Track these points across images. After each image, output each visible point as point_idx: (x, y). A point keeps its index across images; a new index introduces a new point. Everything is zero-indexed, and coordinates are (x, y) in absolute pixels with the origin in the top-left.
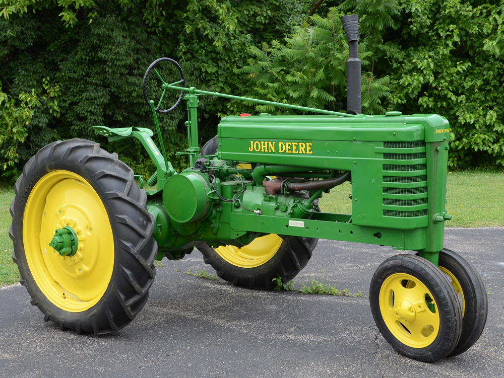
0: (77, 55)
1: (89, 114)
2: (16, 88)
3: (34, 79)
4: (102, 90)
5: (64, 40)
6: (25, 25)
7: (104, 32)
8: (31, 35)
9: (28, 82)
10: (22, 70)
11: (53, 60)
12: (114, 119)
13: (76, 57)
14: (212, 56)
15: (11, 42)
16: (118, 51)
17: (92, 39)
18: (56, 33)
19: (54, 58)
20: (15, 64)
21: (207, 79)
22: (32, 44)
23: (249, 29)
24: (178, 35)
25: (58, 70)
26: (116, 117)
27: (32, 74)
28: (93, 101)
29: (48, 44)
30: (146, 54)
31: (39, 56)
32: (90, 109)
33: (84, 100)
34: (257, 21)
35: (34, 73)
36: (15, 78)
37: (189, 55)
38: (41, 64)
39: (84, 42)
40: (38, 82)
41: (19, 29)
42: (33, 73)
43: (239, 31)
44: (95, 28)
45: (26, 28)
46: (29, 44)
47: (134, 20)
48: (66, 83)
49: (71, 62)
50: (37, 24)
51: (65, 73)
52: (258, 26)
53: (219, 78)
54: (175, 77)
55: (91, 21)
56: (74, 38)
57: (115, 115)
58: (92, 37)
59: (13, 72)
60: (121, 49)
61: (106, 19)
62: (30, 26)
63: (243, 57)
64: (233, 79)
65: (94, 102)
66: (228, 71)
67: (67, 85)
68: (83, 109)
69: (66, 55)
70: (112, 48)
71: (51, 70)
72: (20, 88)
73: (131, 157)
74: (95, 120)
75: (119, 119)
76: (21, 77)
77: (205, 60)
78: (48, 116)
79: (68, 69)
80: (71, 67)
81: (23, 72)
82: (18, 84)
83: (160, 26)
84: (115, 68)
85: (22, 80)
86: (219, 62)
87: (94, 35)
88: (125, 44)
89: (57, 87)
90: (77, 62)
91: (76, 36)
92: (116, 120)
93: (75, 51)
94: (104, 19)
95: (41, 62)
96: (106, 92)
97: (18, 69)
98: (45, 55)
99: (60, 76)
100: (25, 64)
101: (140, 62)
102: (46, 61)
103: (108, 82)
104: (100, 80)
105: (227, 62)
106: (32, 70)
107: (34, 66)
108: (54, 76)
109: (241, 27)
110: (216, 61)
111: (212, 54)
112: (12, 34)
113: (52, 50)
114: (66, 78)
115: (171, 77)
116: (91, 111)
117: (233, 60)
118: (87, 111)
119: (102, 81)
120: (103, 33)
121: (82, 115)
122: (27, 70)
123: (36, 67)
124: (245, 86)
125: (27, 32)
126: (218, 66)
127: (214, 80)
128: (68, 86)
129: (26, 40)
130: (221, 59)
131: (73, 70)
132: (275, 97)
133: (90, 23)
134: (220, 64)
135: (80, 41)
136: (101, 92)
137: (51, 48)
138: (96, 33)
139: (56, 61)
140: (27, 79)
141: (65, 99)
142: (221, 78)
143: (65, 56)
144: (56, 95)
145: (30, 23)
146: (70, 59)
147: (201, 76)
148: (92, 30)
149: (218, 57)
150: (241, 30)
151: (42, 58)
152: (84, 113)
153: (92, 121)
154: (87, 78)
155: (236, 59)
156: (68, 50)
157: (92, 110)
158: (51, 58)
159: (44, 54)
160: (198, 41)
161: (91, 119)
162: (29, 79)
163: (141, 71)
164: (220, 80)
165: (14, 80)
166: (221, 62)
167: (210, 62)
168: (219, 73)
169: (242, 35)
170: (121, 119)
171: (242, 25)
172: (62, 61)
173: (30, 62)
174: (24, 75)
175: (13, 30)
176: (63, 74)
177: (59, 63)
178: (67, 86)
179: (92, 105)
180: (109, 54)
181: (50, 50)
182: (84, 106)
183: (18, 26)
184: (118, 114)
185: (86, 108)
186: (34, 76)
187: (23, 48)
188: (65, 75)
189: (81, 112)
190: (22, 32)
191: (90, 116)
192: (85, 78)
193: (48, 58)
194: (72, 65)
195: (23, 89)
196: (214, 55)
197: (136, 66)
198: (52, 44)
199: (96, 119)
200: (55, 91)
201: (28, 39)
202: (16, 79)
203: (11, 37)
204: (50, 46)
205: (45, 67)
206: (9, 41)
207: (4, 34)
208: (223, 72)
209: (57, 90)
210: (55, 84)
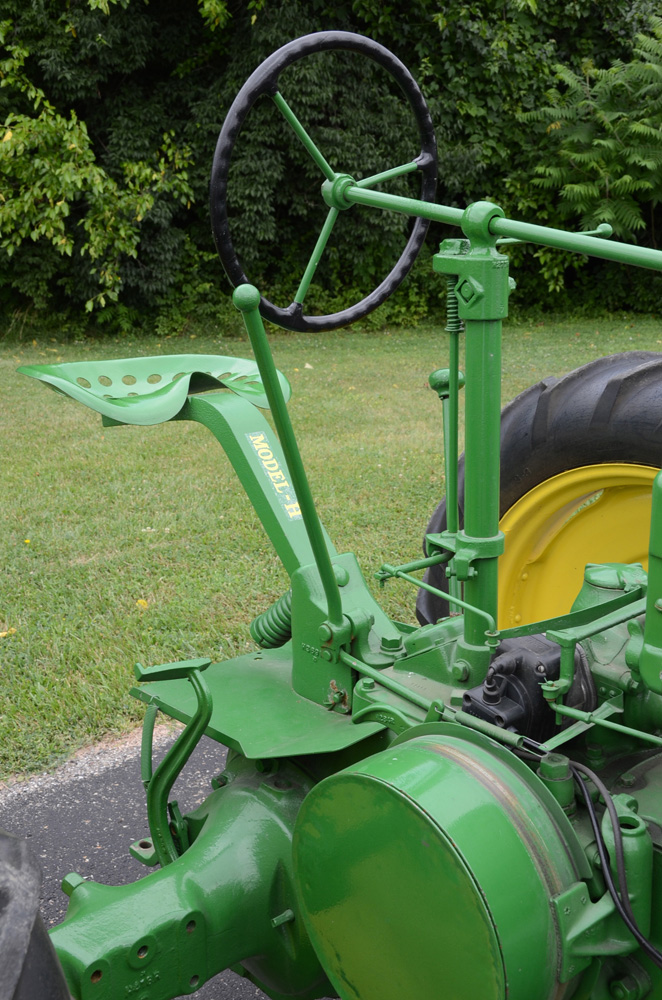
0: (223, 88)
1: (246, 203)
2: (114, 152)
3: (146, 135)
4: (268, 155)
5: (202, 57)
6: (128, 26)
7: (277, 37)
8: (142, 45)
9: (135, 141)
10: (125, 117)
11: (179, 99)
12: (290, 213)
13: (223, 93)
14: (476, 88)
15: (104, 59)
16: (305, 76)
17: (254, 53)
18: (186, 46)
19: (182, 93)
20: (115, 102)
21: (466, 132)
22: (143, 64)
23: (548, 31)
24: (414, 46)
25: (191, 117)
26: (295, 209)
27: (141, 125)
28: (253, 177)
29: (173, 66)
30: (355, 83)
31: (155, 92)
32: (247, 192)
33: (237, 176)
34: (567, 12)
35: (146, 124)
36: (111, 133)
37: (434, 86)
38: (158, 106)
39: (237, 61)
40: (152, 140)
41: (118, 32)
42: (144, 124)
43: (532, 36)
44: (260, 28)
45: (132, 33)
46: (138, 64)
47: (332, 14)
48: (204, 144)
49: (212, 102)
50: (152, 25)
51: (201, 123)
52: (566, 25)
53: (489, 132)
55: (254, 18)
56: (222, 53)
57: (294, 206)
58: (253, 50)
59: (108, 119)
60: (310, 71)
61: (281, 9)
62: (139, 28)
63: (535, 87)
64: (513, 133)
65: (255, 179)
66: (506, 117)
67: (206, 147)
68: (236, 193)
69: (204, 87)
70: (292, 71)
71: (176, 117)
72: (119, 152)
74: (258, 212)
75: (300, 213)
76: (121, 131)
77: (463, 96)
78: (170, 206)
79: (208, 116)
80: (213, 111)
81: (126, 120)
82: (118, 144)
83: (383, 23)
84: (300, 110)
85: (124, 136)
86: (489, 100)
87: (257, 44)
88: (317, 61)
89: (189, 149)
90: (224, 101)
91: (226, 49)
92: (295, 214)
93: (221, 79)
94: (276, 10)
95: (159, 103)
96: (276, 159)
97: (119, 114)
98: (166, 89)
99: (193, 130)
100: (130, 105)
101: (341, 100)
102: (168, 100)
103: (285, 139)
104: (271, 135)
105: (504, 100)
106: (142, 117)
107: (145, 111)
108: (182, 129)
109: (534, 27)
110: (482, 96)
111: (477, 83)
112: (105, 42)
113: (182, 76)
114: (203, 134)
115: (397, 129)
116: (250, 195)
117: (516, 96)
118: (242, 198)
119: (274, 136)
120: (275, 40)
121: (233, 206)
122: (132, 118)
123: (148, 112)
125: (133, 40)
126: (485, 106)
127: (479, 134)
128: (208, 150)
129: (132, 56)
130: (492, 94)
131: (215, 119)
133: (253, 22)
134: (490, 103)
135: (231, 61)
136: (266, 159)
137: (181, 70)
138: (261, 39)
139: (184, 100)
140: (132, 134)
141: (202, 174)
142: (492, 131)
143: (201, 89)
144: (186, 166)
145: (139, 22)
146: (211, 95)
147: (455, 126)
148: (255, 34)
149: (488, 89)
150: (533, 33)
151: (161, 95)
152: (236, 202)
153: (252, 214)
154: (247, 133)
155: (522, 92)
156: (209, 78)
157: (253, 194)
158: (175, 94)
159: (163, 87)
160: (451, 57)
161: (250, 210)
162: (136, 134)
163: (343, 117)
164: (491, 134)
165: (110, 137)
166: (492, 99)
167: (472, 98)
168: (489, 121)
169: (536, 44)
170: (305, 212)
171: (536, 23)
172: (195, 99)
173: (139, 101)
174: (127, 128)
175: (106, 34)
176: (198, 126)
177: (190, 104)
178: (205, 150)
179: (252, 184)
180: (287, 82)
181: (177, 75)
182: (237, 187)
183: (116, 27)
184: (298, 204)
185: (240, 191)
186: (146, 129)
187: (128, 71)
188: (201, 128)
189: (231, 200)
190: (125, 42)
191: (249, 204)
192: (242, 134)
193: (171, 94)
194: (214, 108)
195: (126, 154)
196: (480, 87)
197: (336, 107)
198: (181, 65)
199: (260, 208)
200: (183, 158)
201: (135, 54)
202: (114, 135)
203: (105, 49)
204: (179, 70)
205: (166, 112)
206: (101, 57)
207: (90, 44)
208: (497, 120)
209: (187, 155)
210: (184, 144)
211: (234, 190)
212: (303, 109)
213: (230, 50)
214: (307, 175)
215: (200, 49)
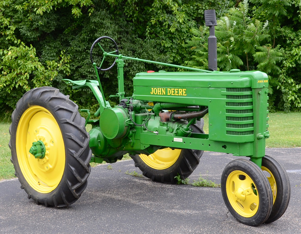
0: (81, 36)
1: (88, 74)
2: (43, 57)
3: (55, 52)
4: (96, 58)
5: (74, 26)
6: (49, 18)
7: (98, 20)
8: (54, 24)
9: (51, 54)
10: (47, 46)
11: (66, 40)
12: (104, 77)
13: (81, 37)
14: (169, 36)
15: (41, 28)
16: (108, 32)
17: (91, 25)
18: (69, 22)
19: (67, 38)
20: (43, 42)
21: (165, 51)
22: (54, 30)
23: (194, 18)
24: (147, 22)
25: (70, 46)
26: (105, 76)
27: (53, 48)
28: (91, 65)
29: (64, 30)
30: (126, 34)
31: (58, 37)
32: (89, 70)
33: (85, 65)
34: (199, 12)
35: (55, 48)
36: (43, 51)
37: (154, 35)
38: (59, 42)
39: (86, 27)
40: (56, 53)
41: (46, 20)
42: (54, 48)
43: (187, 19)
44: (93, 18)
45: (51, 20)
46: (52, 30)
47: (118, 13)
48: (74, 54)
49: (77, 40)
50: (57, 17)
51: (73, 47)
52: (199, 16)
53: (173, 50)
54: (144, 49)
55: (90, 14)
56: (81, 25)
57: (105, 74)
58: (91, 24)
59: (41, 47)
60: (109, 31)
61: (100, 12)
62: (53, 18)
63: (189, 36)
64: (182, 51)
65: (91, 66)
66: (179, 45)
67: (75, 55)
68: (85, 70)
69: (75, 36)
70: (103, 31)
71: (65, 46)
72: (45, 57)
73: (116, 102)
74: (92, 77)
75: (107, 77)
76: (46, 51)
77: (164, 39)
78: (62, 75)
79: (76, 45)
80: (77, 43)
81: (48, 47)
82: (45, 55)
83: (135, 16)
84: (106, 43)
85: (47, 52)
86: (173, 40)
87: (92, 23)
88: (112, 28)
89: (69, 56)
90: (81, 40)
91: (82, 24)
92: (106, 77)
93: (80, 33)
94: (98, 13)
95: (59, 41)
96: (99, 59)
97: (45, 46)
98: (62, 37)
99: (70, 49)
100: (49, 42)
101: (121, 40)
102: (63, 40)
103: (101, 52)
104: (96, 51)
105: (179, 40)
106: (53, 46)
107: (55, 43)
108: (67, 50)
109: (189, 17)
110: (171, 39)
111: (169, 34)
112: (42, 24)
113: (66, 33)
114: (74, 51)
115: (141, 49)
116: (89, 71)
117: (182, 39)
118: (87, 72)
119: (97, 52)
120: (98, 21)
121: (84, 74)
122: (50, 46)
123: (55, 44)
124: (190, 55)
125: (51, 22)
126: (173, 42)
127: (170, 51)
128: (76, 56)
129: (50, 27)
130: (175, 38)
131: (78, 46)
132: (205, 62)
133: (90, 15)
134: (174, 41)
135: (83, 27)
136: (96, 59)
137: (66, 32)
138: (93, 21)
139: (68, 40)
140: (50, 52)
141: (73, 64)
142: (174, 50)
143: (74, 36)
144: (69, 62)
145: (53, 16)
146: (77, 38)
147: (161, 49)
148: (91, 20)
149: (173, 36)
150: (188, 19)
151: (60, 38)
152: (85, 73)
153: (90, 78)
154: (88, 51)
155: (184, 37)
156: (77, 33)
157: (90, 71)
158: (65, 38)
159: (61, 36)
160: (160, 26)
161: (89, 76)
162: (51, 52)
163: (122, 45)
164: (174, 51)
165: (42, 53)
166: (175, 39)
167: (167, 39)
168: (173, 47)
169: (189, 22)
170: (108, 77)
171: (189, 15)
172: (71, 40)
173: (52, 41)
174: (48, 49)
175: (42, 21)
176: (72, 48)
177: (70, 41)
178: (75, 56)
179: (90, 67)
180: (102, 34)
181: (65, 33)
182: (85, 68)
183: (45, 18)
184: (107, 74)
185: (86, 70)
186: (55, 49)
187: (49, 32)
188: (73, 49)
189: (83, 73)
190: (48, 23)
191: (89, 74)
192: (86, 51)
193: (64, 38)
194: (78, 43)
195: (47, 58)
196: (170, 35)
197: (119, 42)
198: (67, 29)
199: (93, 76)
200: (67, 59)
201: (51, 26)
202: (44, 52)
203: (42, 25)
204: (65, 31)
205: (62, 44)
206: (40, 28)
207: (37, 24)
208: (176, 46)
209: (69, 58)
210: (68, 55)
211: (84, 69)
212: (107, 43)
213: (83, 24)
214: (109, 64)
215: (73, 24)
